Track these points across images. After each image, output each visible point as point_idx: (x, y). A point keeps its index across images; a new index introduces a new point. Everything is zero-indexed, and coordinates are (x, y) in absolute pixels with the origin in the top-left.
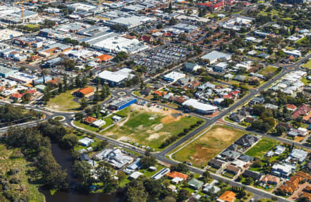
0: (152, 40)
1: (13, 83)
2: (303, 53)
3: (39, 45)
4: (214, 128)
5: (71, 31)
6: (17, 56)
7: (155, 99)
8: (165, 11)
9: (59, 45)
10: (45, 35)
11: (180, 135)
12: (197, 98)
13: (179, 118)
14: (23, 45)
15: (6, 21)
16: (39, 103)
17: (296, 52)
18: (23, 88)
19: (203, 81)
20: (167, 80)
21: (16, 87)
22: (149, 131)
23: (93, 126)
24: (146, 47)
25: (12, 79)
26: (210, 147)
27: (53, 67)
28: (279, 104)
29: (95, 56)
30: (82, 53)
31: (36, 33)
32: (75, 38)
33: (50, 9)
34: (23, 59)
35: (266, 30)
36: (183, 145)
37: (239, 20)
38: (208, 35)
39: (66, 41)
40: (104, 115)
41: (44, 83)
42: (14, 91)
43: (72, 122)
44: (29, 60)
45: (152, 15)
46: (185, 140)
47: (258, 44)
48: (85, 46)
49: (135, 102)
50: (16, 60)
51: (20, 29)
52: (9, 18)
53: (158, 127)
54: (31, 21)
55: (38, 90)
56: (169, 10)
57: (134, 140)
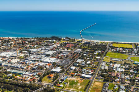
0: (59, 58)
1: (27, 76)
2: (101, 57)
3: (27, 63)
4: (94, 82)
5: (34, 57)
6: (23, 67)
7: (72, 75)
8: (57, 49)
9: (33, 62)
10: (27, 59)
11: (87, 86)
12: (83, 74)
13: (83, 81)
14: (22, 63)
15: (13, 56)
16: (39, 81)
17: (99, 57)
18: (31, 77)
19: (82, 68)
20: (72, 69)
21: (29, 77)
22: (77, 86)
23: (60, 87)
24: (59, 60)
25: (26, 75)
26: (97, 88)
27: (36, 69)
28: (106, 72)
29: (46, 64)
30: (42, 64)
31: (24, 59)
32: (37, 59)
33: (24, 51)
34: (25, 68)
35: (87, 52)
36: (90, 89)
37: (78, 50)
38: (73, 55)
39: (35, 61)
40: (61, 83)
41: (36, 75)
42: (29, 79)
43: (53, 86)
44: (27, 68)
45: (54, 50)
46: (89, 87)
47: (88, 56)
48: (42, 61)
49: (67, 77)
50: (23, 68)
51: (18, 58)
52: (13, 55)
53: (79, 84)
54: (20, 56)
55: (36, 77)
56: (58, 49)
57: (75, 90)
